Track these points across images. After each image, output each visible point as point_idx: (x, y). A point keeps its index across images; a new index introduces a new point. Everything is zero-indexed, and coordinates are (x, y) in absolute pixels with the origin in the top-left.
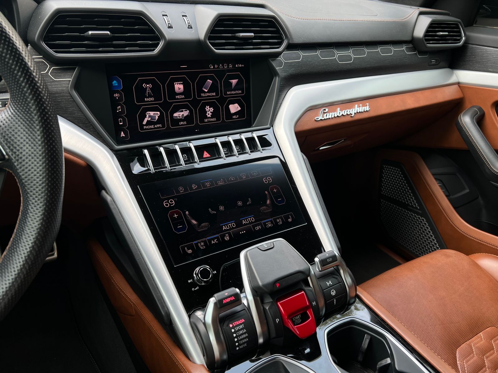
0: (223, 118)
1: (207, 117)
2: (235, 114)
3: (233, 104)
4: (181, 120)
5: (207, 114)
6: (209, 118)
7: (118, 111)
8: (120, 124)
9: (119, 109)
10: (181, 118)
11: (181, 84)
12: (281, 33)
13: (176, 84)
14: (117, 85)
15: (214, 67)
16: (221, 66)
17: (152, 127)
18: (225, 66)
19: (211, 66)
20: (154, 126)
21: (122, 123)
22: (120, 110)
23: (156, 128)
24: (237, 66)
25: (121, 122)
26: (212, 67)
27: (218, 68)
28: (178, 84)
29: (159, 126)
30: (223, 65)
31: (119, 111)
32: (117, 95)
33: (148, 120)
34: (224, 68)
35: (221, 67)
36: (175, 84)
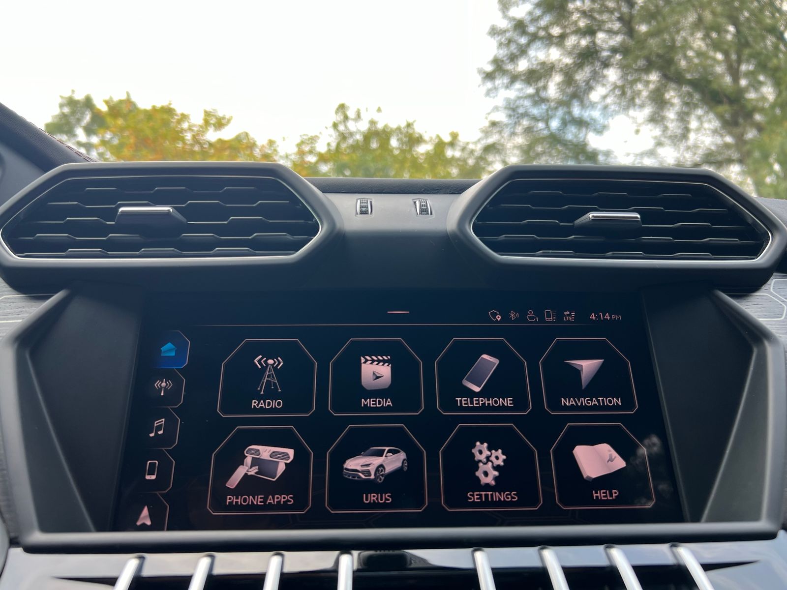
0: (549, 495)
1: (477, 485)
2: (604, 481)
3: (593, 445)
4: (369, 486)
5: (479, 474)
6: (487, 487)
7: (152, 435)
8: (148, 477)
9: (159, 428)
10: (373, 477)
11: (384, 361)
12: (750, 221)
13: (367, 360)
14: (173, 354)
15: (506, 318)
16: (531, 315)
17: (258, 500)
18: (549, 316)
19: (494, 315)
20: (265, 499)
21: (153, 477)
22: (160, 432)
23: (271, 507)
24: (593, 317)
25: (152, 474)
26: (499, 318)
27: (522, 319)
28: (373, 361)
29: (283, 498)
30: (539, 313)
31: (156, 433)
32: (164, 384)
33: (246, 474)
34: (542, 320)
35: (531, 318)
36: (363, 360)
